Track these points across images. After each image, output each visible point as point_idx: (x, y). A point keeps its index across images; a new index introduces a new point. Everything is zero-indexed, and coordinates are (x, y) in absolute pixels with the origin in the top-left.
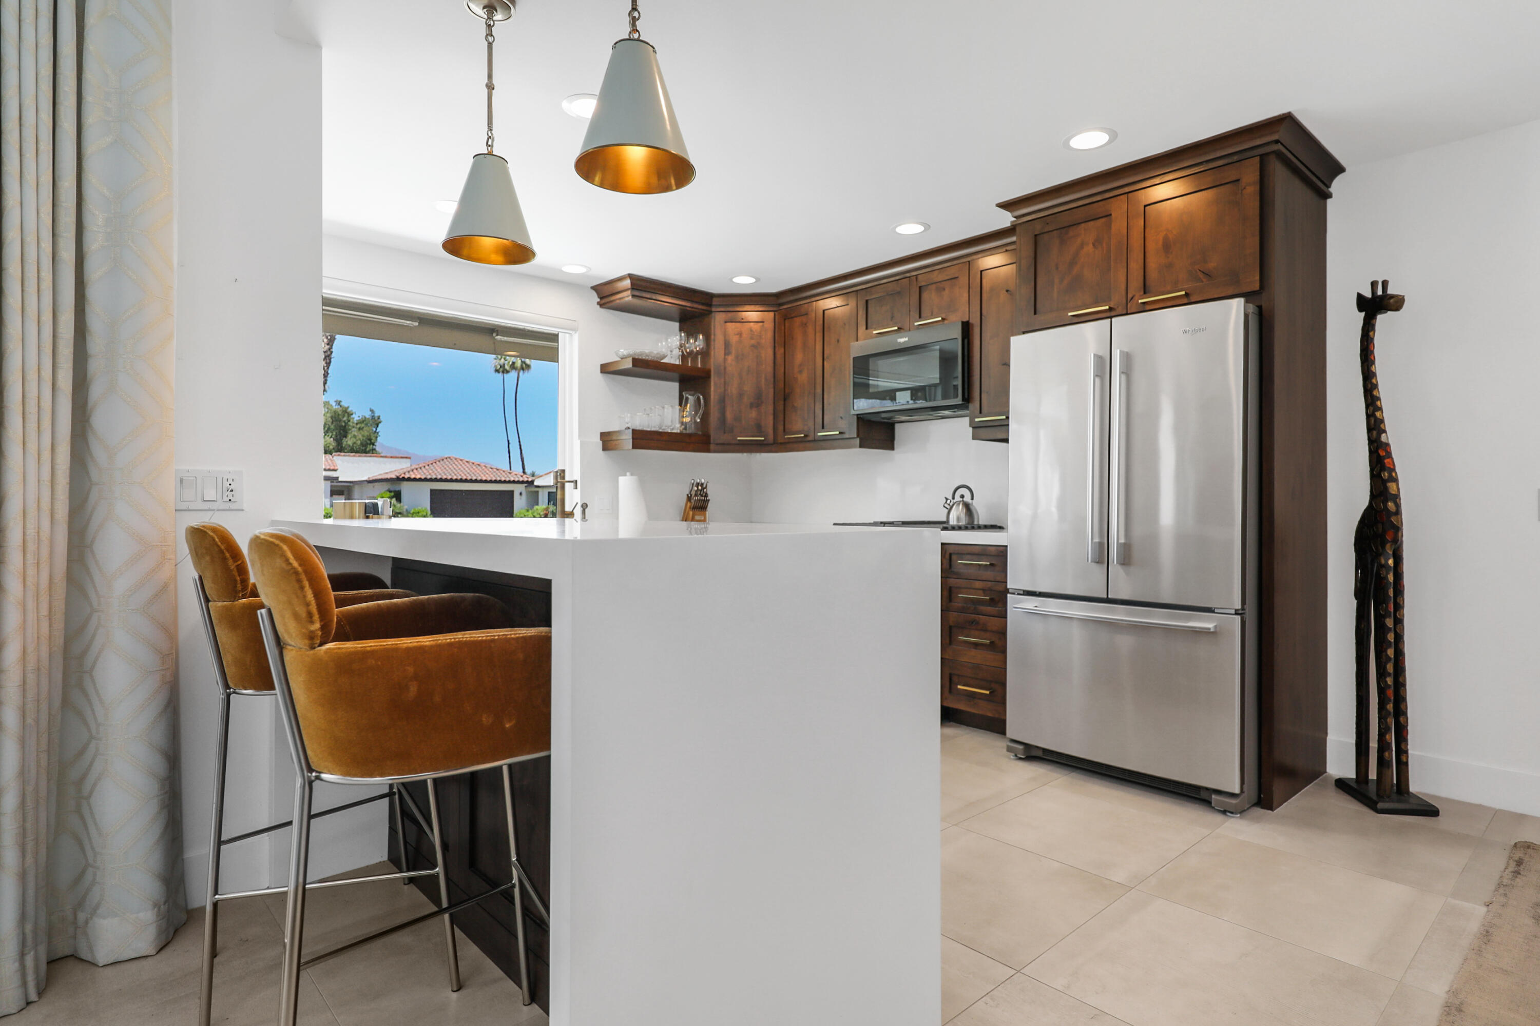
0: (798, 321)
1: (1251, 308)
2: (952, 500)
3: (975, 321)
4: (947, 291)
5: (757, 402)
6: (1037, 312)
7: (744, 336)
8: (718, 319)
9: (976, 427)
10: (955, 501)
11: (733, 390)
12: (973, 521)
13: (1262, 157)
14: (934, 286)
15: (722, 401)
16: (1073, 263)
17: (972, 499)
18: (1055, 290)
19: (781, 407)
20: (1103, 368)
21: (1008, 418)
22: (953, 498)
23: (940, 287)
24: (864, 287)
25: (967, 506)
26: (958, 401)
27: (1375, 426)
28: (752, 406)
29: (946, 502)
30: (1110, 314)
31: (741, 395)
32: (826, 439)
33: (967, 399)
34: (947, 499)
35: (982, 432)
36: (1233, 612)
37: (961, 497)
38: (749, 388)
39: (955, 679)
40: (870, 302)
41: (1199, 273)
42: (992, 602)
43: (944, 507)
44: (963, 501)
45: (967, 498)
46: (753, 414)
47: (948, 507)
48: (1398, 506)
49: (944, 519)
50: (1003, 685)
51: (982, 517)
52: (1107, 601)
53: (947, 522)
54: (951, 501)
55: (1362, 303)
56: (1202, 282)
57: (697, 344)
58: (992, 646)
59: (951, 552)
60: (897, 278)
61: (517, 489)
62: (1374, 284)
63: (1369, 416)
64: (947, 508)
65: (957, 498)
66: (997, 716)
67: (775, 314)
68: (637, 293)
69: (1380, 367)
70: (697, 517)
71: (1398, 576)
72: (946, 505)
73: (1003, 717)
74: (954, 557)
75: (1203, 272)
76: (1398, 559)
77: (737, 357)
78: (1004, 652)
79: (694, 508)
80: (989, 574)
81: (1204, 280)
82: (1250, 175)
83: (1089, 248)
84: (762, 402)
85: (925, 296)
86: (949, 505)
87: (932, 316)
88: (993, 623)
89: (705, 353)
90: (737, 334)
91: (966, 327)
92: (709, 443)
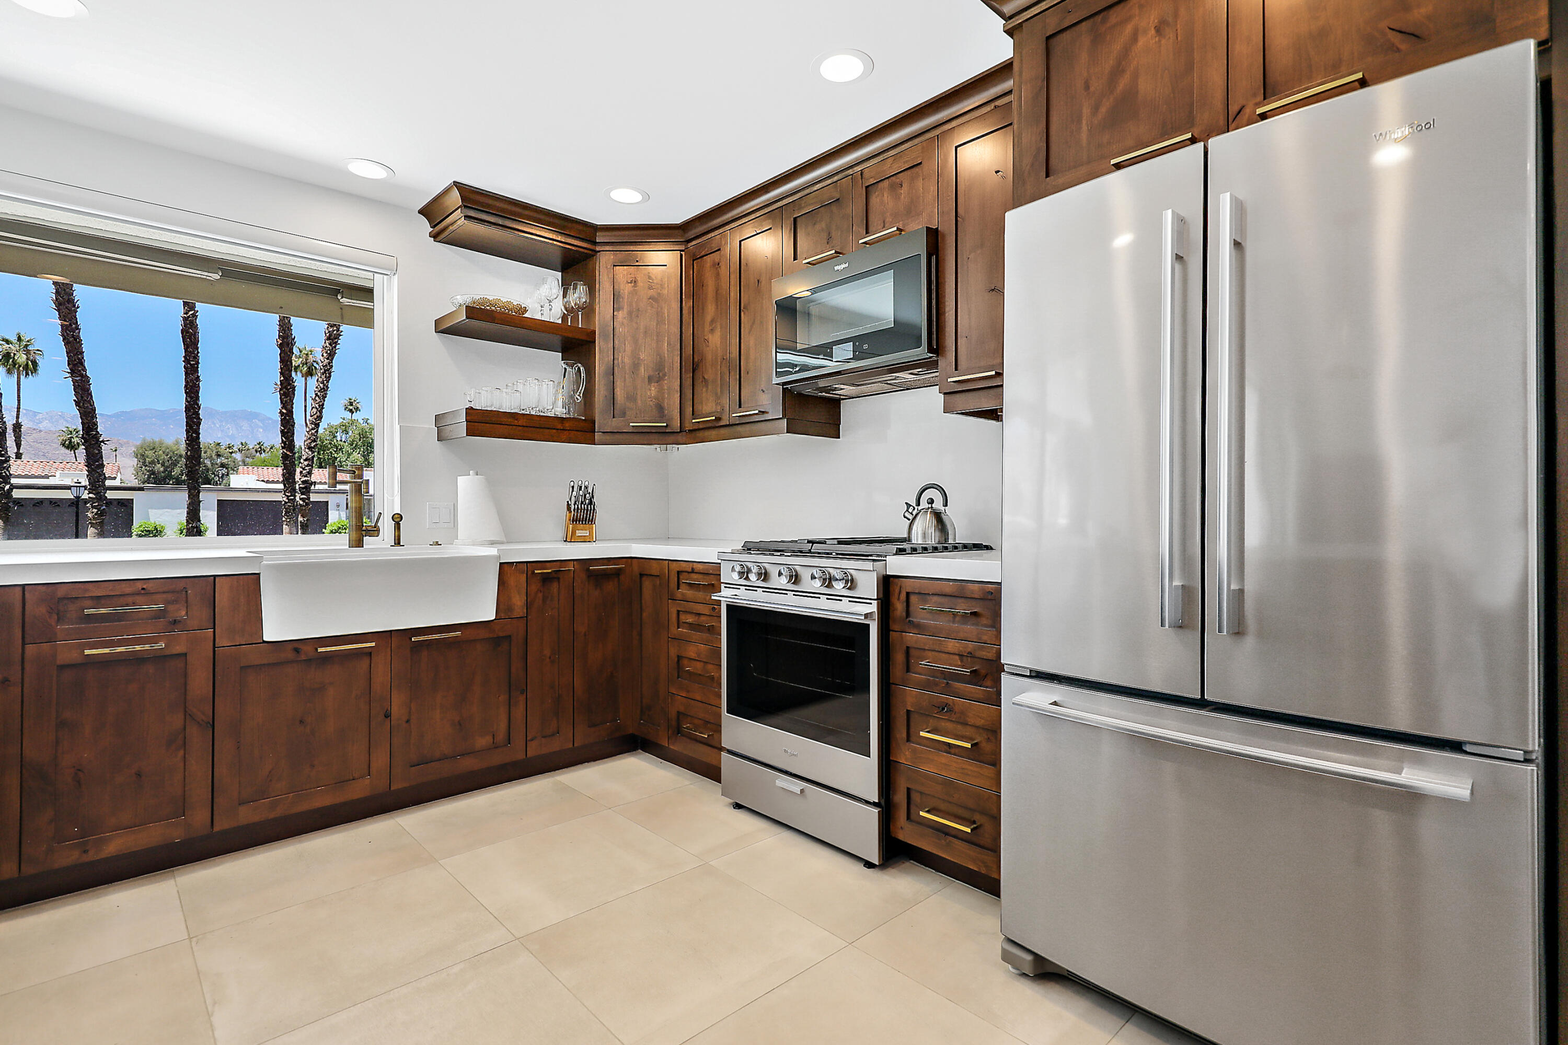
0: (709, 260)
2: (916, 507)
3: (948, 225)
4: (905, 186)
5: (657, 376)
6: (1051, 172)
7: (640, 284)
8: (605, 260)
9: (949, 393)
10: (920, 508)
11: (625, 358)
12: (946, 540)
14: (886, 183)
15: (611, 372)
16: (1117, 71)
17: (946, 505)
18: (1085, 128)
19: (689, 382)
20: (1188, 240)
21: (999, 375)
22: (918, 504)
23: (893, 181)
24: (790, 200)
25: (938, 516)
26: (921, 352)
28: (650, 379)
29: (907, 510)
31: (636, 366)
32: (743, 422)
33: (936, 349)
34: (908, 505)
35: (958, 400)
36: (1519, 755)
37: (928, 503)
38: (646, 356)
39: (915, 797)
40: (799, 221)
41: (1391, 35)
42: (976, 677)
43: (905, 517)
44: (932, 507)
45: (938, 505)
46: (653, 391)
47: (911, 517)
49: (906, 535)
50: (996, 819)
51: (960, 535)
52: (1201, 703)
53: (908, 540)
54: (914, 509)
56: (1398, 50)
57: (578, 295)
58: (975, 752)
59: (909, 590)
60: (836, 178)
64: (909, 519)
65: (924, 504)
66: (983, 871)
67: (681, 255)
68: (472, 213)
70: (579, 533)
72: (907, 515)
73: (995, 876)
74: (913, 599)
75: (1400, 32)
77: (630, 313)
78: (995, 763)
79: (575, 520)
80: (969, 629)
81: (1403, 47)
83: (1147, 40)
84: (665, 375)
85: (874, 200)
86: (911, 513)
87: (884, 227)
88: (978, 712)
89: (588, 309)
90: (631, 282)
91: (934, 236)
92: (593, 431)
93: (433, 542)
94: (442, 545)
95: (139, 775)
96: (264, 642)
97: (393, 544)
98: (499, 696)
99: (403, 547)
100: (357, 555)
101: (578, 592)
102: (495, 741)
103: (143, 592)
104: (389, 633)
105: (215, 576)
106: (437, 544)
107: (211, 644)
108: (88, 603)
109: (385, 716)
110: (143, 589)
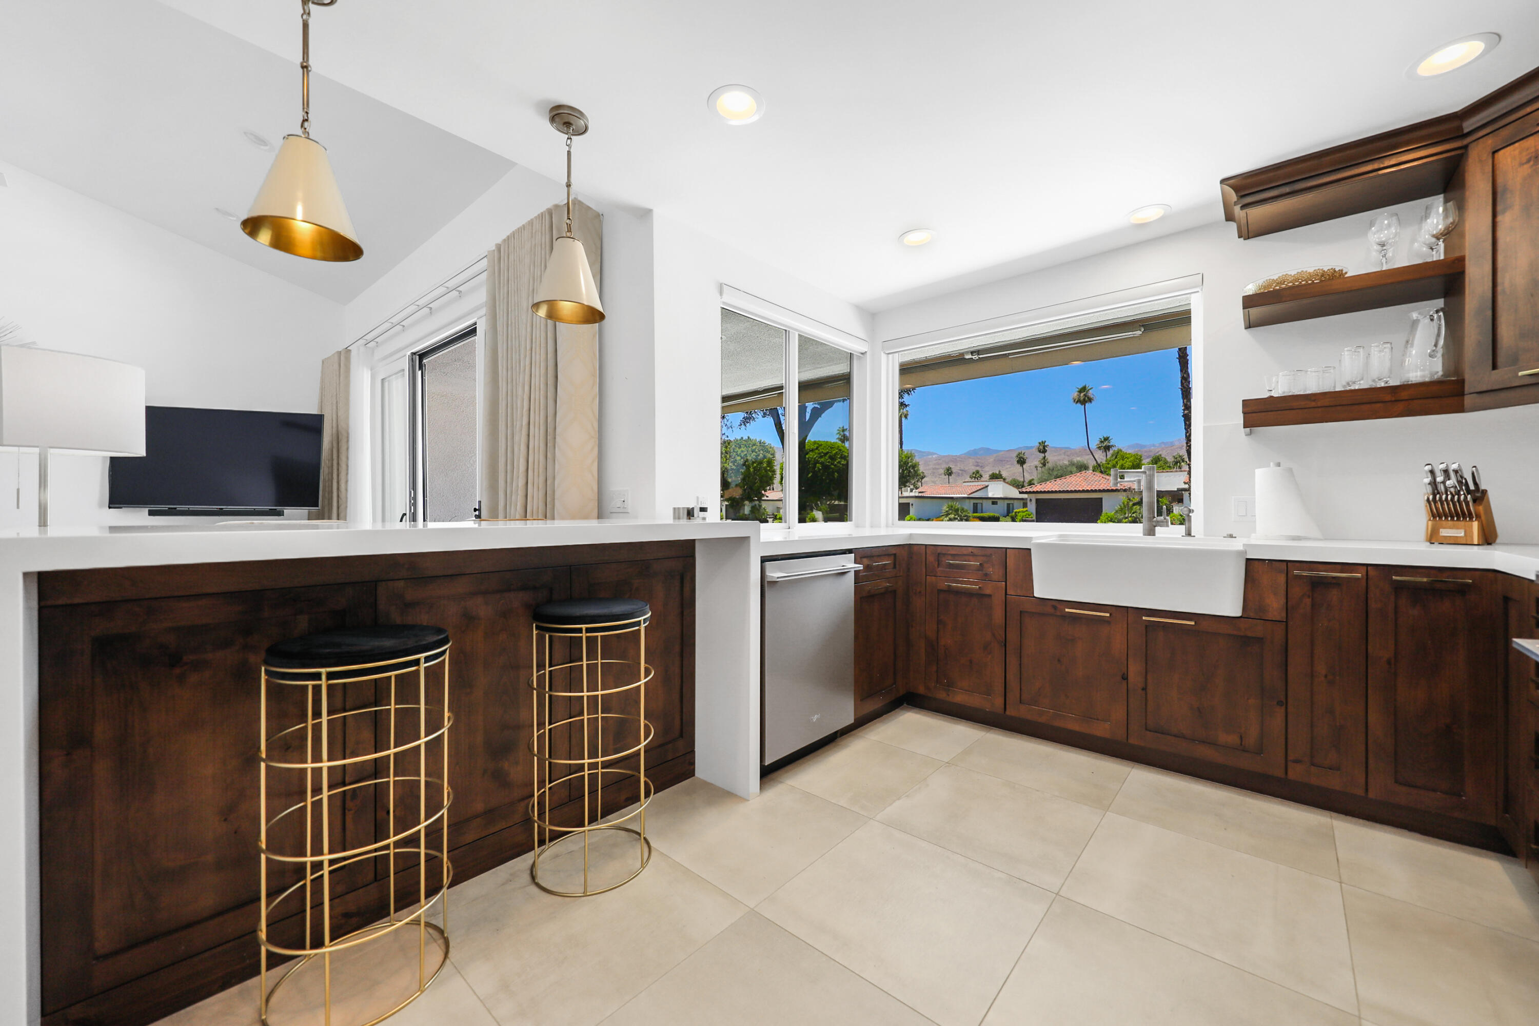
90: (1528, 161)
92: (1462, 394)
93: (1227, 535)
94: (1237, 538)
95: (971, 662)
96: (1034, 597)
97: (1185, 535)
98: (1248, 699)
99: (1193, 538)
100: (1149, 541)
101: (1373, 605)
102: (1243, 743)
103: (972, 554)
104: (1126, 609)
105: (1006, 548)
106: (1231, 536)
107: (1004, 591)
108: (950, 557)
109: (1123, 678)
110: (972, 552)
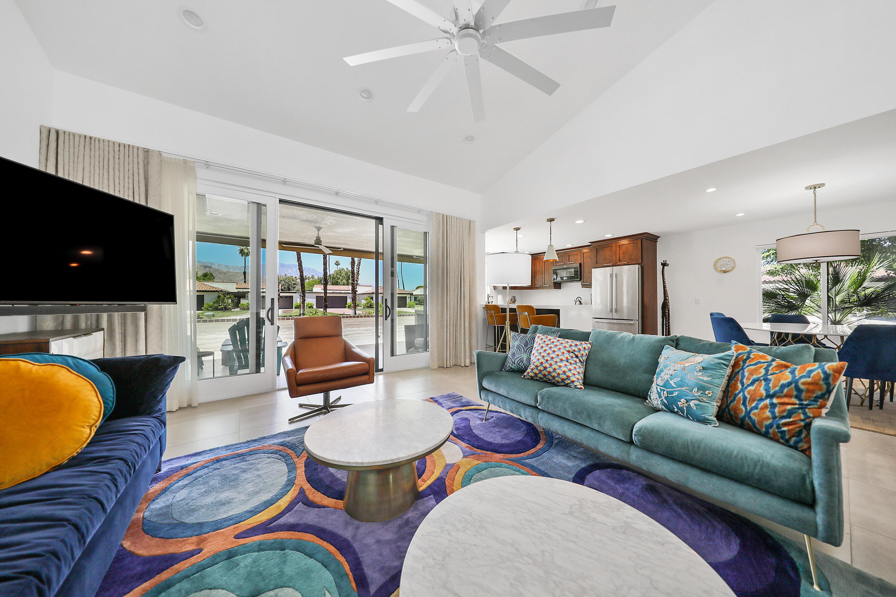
1: (640, 266)
3: (582, 263)
4: (576, 257)
6: (597, 264)
9: (582, 285)
13: (642, 239)
14: (572, 255)
16: (605, 255)
18: (601, 260)
20: (611, 276)
21: (591, 284)
22: (576, 300)
23: (574, 256)
25: (580, 301)
26: (578, 279)
27: (664, 287)
30: (613, 266)
32: (545, 287)
33: (581, 279)
35: (584, 286)
36: (637, 320)
45: (580, 300)
48: (668, 302)
52: (612, 319)
55: (662, 264)
61: (408, 296)
62: (664, 261)
63: (664, 285)
64: (575, 302)
65: (578, 300)
69: (665, 276)
71: (669, 314)
76: (669, 311)
81: (631, 261)
82: (639, 242)
83: (608, 253)
85: (570, 257)
87: (572, 262)
91: (580, 264)
